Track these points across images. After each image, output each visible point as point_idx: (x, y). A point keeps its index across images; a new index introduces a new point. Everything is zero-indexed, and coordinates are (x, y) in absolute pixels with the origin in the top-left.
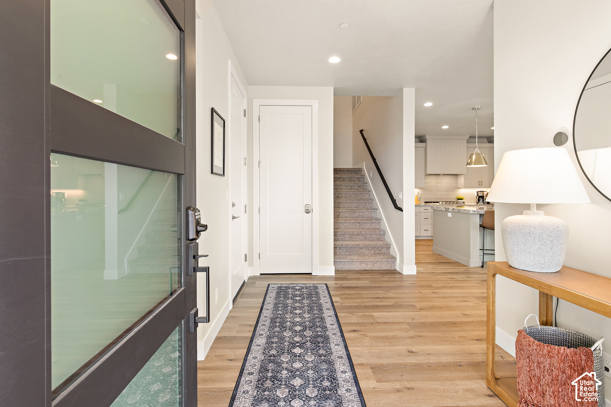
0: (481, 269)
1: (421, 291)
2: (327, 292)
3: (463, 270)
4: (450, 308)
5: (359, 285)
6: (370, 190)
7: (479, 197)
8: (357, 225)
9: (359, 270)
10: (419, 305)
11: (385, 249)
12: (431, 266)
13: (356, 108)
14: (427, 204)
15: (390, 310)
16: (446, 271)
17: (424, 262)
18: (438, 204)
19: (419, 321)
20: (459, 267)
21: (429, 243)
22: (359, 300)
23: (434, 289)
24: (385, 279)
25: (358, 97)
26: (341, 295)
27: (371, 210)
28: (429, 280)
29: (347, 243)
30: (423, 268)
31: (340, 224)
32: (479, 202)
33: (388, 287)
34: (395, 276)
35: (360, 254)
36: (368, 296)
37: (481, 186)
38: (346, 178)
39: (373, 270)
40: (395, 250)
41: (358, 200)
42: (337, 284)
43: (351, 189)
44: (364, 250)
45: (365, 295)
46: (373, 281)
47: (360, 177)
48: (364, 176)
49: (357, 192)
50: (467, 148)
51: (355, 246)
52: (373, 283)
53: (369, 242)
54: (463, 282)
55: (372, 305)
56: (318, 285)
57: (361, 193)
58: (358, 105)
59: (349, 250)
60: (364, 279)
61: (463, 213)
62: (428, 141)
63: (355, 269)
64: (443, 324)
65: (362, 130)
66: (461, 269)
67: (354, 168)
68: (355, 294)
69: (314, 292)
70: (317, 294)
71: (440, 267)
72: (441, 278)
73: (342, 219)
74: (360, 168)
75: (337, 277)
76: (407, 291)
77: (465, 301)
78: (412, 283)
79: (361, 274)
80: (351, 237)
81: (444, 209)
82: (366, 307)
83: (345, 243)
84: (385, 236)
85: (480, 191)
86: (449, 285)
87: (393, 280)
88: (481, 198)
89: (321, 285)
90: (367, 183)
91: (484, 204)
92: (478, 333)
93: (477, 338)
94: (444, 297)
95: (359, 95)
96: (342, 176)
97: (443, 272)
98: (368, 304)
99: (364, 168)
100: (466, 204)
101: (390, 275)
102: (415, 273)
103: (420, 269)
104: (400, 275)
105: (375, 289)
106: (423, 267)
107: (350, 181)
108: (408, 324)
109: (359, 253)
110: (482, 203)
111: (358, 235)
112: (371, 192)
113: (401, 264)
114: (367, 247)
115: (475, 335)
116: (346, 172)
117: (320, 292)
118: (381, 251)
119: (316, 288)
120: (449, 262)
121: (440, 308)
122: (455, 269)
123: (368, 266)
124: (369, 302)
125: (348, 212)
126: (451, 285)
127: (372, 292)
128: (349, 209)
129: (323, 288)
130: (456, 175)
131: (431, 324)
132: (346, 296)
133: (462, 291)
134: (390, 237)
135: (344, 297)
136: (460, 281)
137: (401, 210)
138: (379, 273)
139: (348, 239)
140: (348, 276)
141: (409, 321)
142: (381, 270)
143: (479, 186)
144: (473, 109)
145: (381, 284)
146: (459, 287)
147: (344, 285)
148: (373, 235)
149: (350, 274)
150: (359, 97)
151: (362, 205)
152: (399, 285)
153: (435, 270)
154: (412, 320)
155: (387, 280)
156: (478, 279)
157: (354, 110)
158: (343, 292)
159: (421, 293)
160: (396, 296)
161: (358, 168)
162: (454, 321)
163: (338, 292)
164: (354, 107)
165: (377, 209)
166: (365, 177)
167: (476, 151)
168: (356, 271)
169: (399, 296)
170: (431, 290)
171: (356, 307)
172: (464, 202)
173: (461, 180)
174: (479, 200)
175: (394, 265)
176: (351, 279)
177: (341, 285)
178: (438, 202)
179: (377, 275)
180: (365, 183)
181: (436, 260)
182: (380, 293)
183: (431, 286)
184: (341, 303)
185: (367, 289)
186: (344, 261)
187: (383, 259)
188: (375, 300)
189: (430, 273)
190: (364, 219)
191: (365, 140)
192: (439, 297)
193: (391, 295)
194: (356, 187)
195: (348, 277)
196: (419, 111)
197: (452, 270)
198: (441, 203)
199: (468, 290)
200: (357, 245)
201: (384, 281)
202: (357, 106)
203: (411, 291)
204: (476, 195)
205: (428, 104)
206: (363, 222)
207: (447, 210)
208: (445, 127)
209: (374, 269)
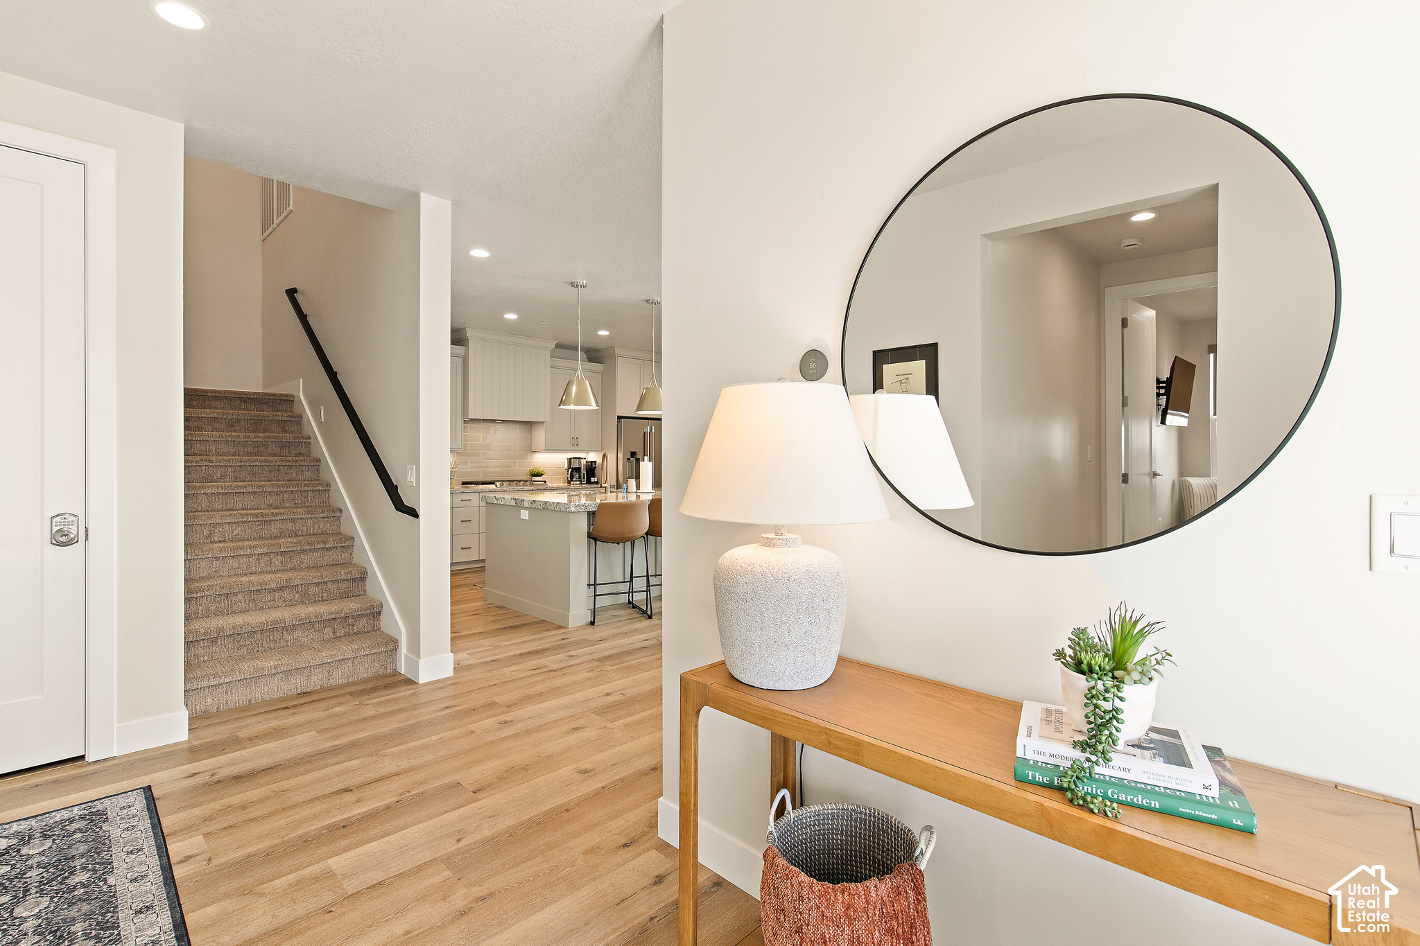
0: (590, 630)
1: (472, 727)
2: (147, 823)
3: (557, 638)
4: (546, 763)
5: (280, 757)
6: (319, 456)
7: (573, 469)
8: (277, 560)
9: (281, 700)
10: (469, 777)
11: (365, 621)
12: (486, 643)
13: (275, 225)
14: (467, 487)
15: (387, 826)
16: (522, 651)
17: (469, 635)
18: (493, 486)
19: (478, 836)
20: (548, 634)
21: (474, 579)
22: (280, 822)
23: (503, 713)
24: (369, 711)
25: (280, 184)
26: (207, 819)
27: (323, 512)
28: (487, 685)
29: (239, 620)
30: (468, 652)
31: (215, 563)
32: (572, 481)
33: (376, 739)
34: (395, 696)
35: (287, 646)
36: (312, 794)
37: (577, 448)
38: (238, 420)
39: (329, 689)
40: (395, 620)
41: (278, 486)
42: (194, 774)
43: (256, 454)
44: (298, 633)
45: (303, 790)
46: (328, 729)
47: (286, 419)
48: (301, 416)
49: (278, 464)
50: (552, 367)
51: (270, 627)
52: (329, 735)
53: (317, 608)
54: (564, 675)
55: (327, 827)
56: (107, 803)
57: (290, 466)
58: (280, 219)
59: (248, 642)
60: (300, 727)
61: (554, 510)
62: (471, 343)
63: (268, 697)
64: (539, 823)
65: (295, 291)
66: (551, 638)
67: (267, 394)
68: (262, 800)
69: (86, 841)
70: (100, 845)
71: (507, 640)
72: (515, 673)
73: (221, 545)
74: (287, 395)
75: (196, 747)
76: (435, 738)
77: (576, 729)
78: (445, 705)
79: (289, 712)
80: (254, 600)
81: (513, 503)
82: (307, 842)
83: (231, 621)
84: (367, 583)
85: (574, 458)
86: (534, 689)
87: (390, 709)
88: (576, 472)
89: (122, 801)
90: (309, 438)
91: (581, 484)
92: (620, 822)
93: (624, 840)
94: (528, 732)
95: (282, 178)
96: (223, 414)
97: (515, 655)
98: (312, 827)
99: (301, 395)
100: (549, 484)
101: (381, 693)
102: (449, 672)
103: (462, 655)
104: (410, 687)
105: (336, 759)
106: (469, 649)
107: (254, 431)
108: (448, 860)
109: (283, 643)
110: (578, 483)
111: (280, 589)
112: (322, 463)
113: (412, 656)
114: (309, 624)
115: (617, 831)
116: (238, 402)
117: (116, 833)
118: (355, 628)
119: (95, 817)
120: (525, 625)
121: (525, 768)
122: (540, 639)
123: (314, 678)
124: (316, 817)
125: (245, 522)
126: (539, 688)
127: (327, 771)
128: (249, 512)
129: (133, 811)
130: (529, 425)
131: (511, 836)
132: (229, 820)
133: (566, 699)
134: (382, 587)
135: (219, 826)
136: (555, 673)
137: (413, 513)
138: (348, 693)
139: (242, 606)
140: (241, 728)
141: (450, 847)
142: (353, 684)
143: (573, 448)
144: (572, 284)
145: (356, 732)
146: (557, 691)
147: (223, 773)
148: (329, 584)
149: (249, 721)
150: (284, 187)
151: (294, 500)
152: (410, 722)
153: (497, 651)
154: (459, 840)
155: (373, 713)
156: (590, 657)
157: (268, 232)
158: (216, 805)
159: (473, 732)
160: (404, 764)
161: (281, 395)
162: (564, 801)
163: (198, 811)
164: (267, 222)
165: (341, 511)
166: (305, 419)
167: (578, 375)
168: (273, 701)
169: (414, 762)
170: (497, 718)
171: (268, 855)
172: (545, 482)
173: (540, 435)
174: (572, 477)
175: (394, 661)
176: (252, 739)
177: (213, 775)
178: (492, 483)
179: (341, 704)
180: (302, 437)
181: (495, 621)
182: (354, 768)
183: (493, 704)
184: (207, 856)
185: (308, 767)
186: (227, 680)
187: (359, 650)
188: (337, 800)
189: (486, 662)
190: (300, 542)
191: (303, 318)
192: (517, 735)
193: (388, 766)
194: (272, 448)
195: (242, 734)
196: (460, 265)
197: (534, 644)
198: (498, 484)
199: (577, 695)
200: (275, 622)
201: (364, 719)
202: (276, 222)
203: (444, 734)
204: (566, 467)
205: (480, 253)
206: (295, 549)
207: (519, 504)
208: (511, 316)
209: (332, 682)
